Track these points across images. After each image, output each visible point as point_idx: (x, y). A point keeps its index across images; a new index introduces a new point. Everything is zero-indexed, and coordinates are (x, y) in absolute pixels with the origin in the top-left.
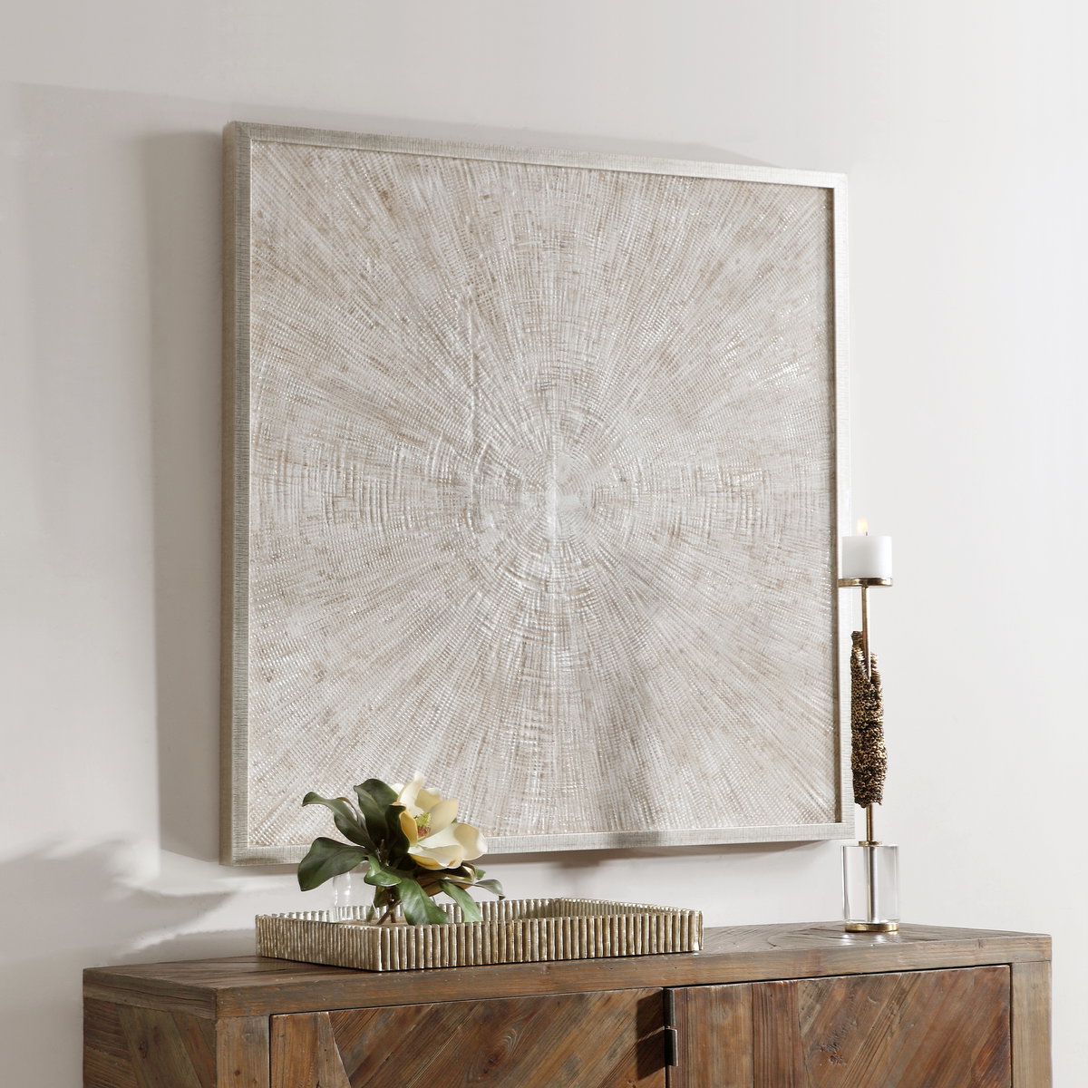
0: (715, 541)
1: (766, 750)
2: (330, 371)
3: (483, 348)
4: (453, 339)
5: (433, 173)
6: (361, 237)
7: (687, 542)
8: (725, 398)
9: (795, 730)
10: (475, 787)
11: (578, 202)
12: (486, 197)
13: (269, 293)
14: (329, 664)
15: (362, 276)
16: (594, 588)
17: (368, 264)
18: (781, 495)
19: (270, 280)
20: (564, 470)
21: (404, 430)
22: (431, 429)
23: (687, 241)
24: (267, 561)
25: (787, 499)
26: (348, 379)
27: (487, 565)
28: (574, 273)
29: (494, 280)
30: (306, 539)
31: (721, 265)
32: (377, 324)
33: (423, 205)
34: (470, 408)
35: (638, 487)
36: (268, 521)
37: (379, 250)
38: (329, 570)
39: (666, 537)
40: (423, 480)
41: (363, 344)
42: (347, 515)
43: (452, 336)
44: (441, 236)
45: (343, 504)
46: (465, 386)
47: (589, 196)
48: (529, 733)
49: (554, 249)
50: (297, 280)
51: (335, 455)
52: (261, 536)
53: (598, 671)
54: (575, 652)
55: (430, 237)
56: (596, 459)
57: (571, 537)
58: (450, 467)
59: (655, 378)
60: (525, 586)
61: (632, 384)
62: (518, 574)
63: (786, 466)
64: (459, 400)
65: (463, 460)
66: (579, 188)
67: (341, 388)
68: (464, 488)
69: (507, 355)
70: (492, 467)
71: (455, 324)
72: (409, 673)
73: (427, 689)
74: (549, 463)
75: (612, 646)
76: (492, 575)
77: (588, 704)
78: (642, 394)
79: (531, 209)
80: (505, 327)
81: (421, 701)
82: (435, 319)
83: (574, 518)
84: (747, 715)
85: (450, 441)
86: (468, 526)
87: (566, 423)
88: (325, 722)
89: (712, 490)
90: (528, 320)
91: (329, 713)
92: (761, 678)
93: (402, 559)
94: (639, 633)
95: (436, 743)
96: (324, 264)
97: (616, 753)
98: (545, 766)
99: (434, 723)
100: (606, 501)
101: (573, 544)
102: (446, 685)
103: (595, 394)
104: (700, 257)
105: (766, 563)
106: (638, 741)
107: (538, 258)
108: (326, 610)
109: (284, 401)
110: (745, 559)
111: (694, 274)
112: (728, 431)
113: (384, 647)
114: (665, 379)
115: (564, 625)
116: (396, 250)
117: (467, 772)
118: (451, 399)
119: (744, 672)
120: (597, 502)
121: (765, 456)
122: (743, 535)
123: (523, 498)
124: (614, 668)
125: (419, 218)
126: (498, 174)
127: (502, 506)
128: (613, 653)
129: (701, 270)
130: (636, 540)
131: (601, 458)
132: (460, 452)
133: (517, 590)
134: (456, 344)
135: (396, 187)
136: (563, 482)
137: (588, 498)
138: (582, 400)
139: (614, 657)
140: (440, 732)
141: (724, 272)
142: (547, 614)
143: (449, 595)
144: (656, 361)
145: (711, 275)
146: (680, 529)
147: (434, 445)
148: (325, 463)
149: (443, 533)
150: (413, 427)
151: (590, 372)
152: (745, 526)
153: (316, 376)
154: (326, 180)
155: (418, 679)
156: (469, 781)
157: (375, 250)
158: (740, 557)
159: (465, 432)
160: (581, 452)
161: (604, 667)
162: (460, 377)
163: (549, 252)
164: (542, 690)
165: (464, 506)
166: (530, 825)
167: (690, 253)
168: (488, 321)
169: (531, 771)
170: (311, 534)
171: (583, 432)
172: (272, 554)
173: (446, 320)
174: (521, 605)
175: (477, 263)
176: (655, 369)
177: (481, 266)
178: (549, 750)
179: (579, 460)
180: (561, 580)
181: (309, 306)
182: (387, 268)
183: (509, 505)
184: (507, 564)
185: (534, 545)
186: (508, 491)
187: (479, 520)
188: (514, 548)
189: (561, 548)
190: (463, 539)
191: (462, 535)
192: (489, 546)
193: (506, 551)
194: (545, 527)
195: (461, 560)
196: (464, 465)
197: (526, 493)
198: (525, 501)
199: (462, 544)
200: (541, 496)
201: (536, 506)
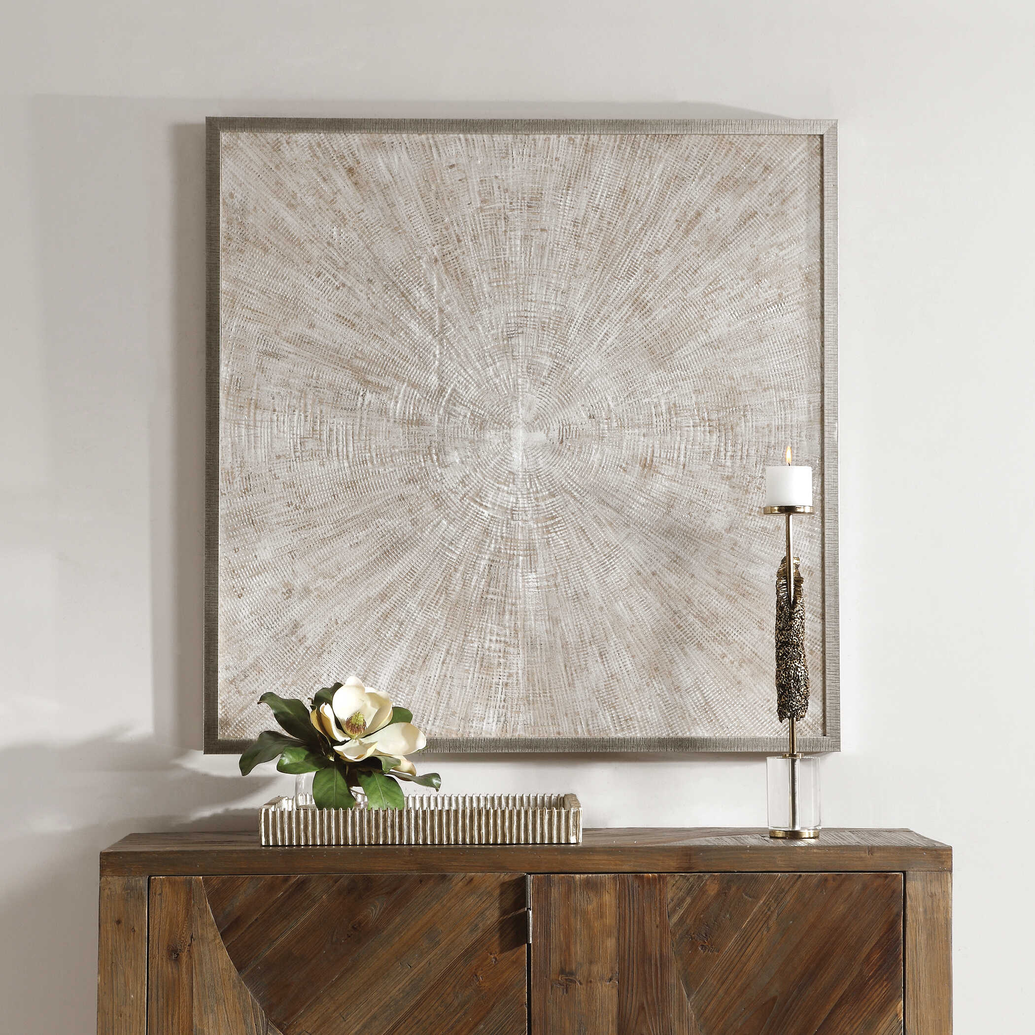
0: (690, 471)
1: (745, 666)
2: (298, 327)
3: (448, 302)
4: (418, 295)
5: (399, 148)
6: (327, 210)
7: (660, 473)
8: (703, 338)
10: (439, 693)
11: (546, 165)
12: (452, 166)
13: (239, 263)
14: (298, 583)
15: (329, 243)
16: (562, 516)
17: (335, 233)
18: (763, 428)
19: (241, 251)
20: (530, 409)
21: (369, 378)
22: (396, 376)
23: (662, 195)
24: (238, 494)
25: (770, 431)
26: (315, 334)
27: (452, 496)
28: (542, 230)
29: (459, 241)
30: (275, 475)
31: (699, 214)
32: (344, 285)
33: (388, 177)
34: (435, 356)
35: (607, 424)
36: (239, 460)
37: (345, 220)
38: (297, 502)
39: (638, 468)
41: (330, 303)
42: (314, 454)
43: (419, 293)
44: (406, 204)
45: (310, 445)
46: (430, 337)
47: (557, 159)
48: (495, 646)
49: (521, 209)
50: (266, 250)
51: (302, 401)
52: (232, 473)
53: (566, 591)
54: (542, 574)
55: (395, 205)
56: (563, 399)
57: (537, 470)
58: (414, 409)
59: (627, 322)
60: (491, 514)
61: (602, 329)
62: (484, 504)
63: (769, 400)
64: (424, 349)
65: (428, 403)
66: (548, 152)
67: (308, 343)
68: (429, 428)
69: (472, 307)
70: (456, 408)
71: (420, 282)
72: (374, 592)
73: (392, 605)
74: (514, 404)
75: (580, 568)
76: (457, 505)
77: (555, 621)
78: (613, 337)
79: (497, 174)
80: (471, 282)
81: (386, 616)
82: (401, 278)
83: (541, 453)
84: (725, 633)
85: (414, 386)
86: (433, 461)
87: (532, 366)
88: (293, 633)
89: (688, 425)
90: (494, 275)
91: (296, 626)
92: (740, 600)
93: (368, 491)
94: (609, 557)
95: (401, 654)
96: (292, 235)
97: (583, 666)
98: (510, 675)
99: (398, 636)
100: (574, 437)
101: (540, 476)
102: (410, 603)
103: (563, 340)
104: (676, 208)
105: (747, 491)
106: (607, 655)
107: (505, 218)
108: (293, 536)
109: (253, 355)
110: (724, 488)
111: (669, 224)
112: (705, 369)
113: (350, 569)
114: (637, 323)
115: (530, 549)
116: (362, 220)
117: (432, 680)
118: (416, 348)
119: (721, 593)
120: (564, 438)
121: (746, 392)
122: (721, 466)
123: (488, 436)
124: (582, 589)
125: (384, 189)
126: (464, 145)
127: (467, 443)
128: (581, 576)
129: (677, 221)
130: (605, 472)
131: (569, 398)
132: (425, 396)
133: (483, 518)
134: (422, 299)
135: (361, 164)
136: (529, 421)
137: (555, 434)
138: (549, 346)
139: (582, 579)
140: (404, 644)
141: (703, 220)
142: (514, 540)
143: (414, 522)
144: (628, 307)
145: (689, 224)
146: (652, 461)
147: (399, 390)
148: (293, 408)
149: (408, 468)
150: (378, 375)
151: (558, 319)
152: (724, 458)
153: (285, 333)
154: (294, 162)
155: (383, 597)
156: (433, 687)
157: (341, 220)
158: (718, 486)
159: (430, 378)
160: (548, 393)
161: (572, 588)
162: (425, 329)
163: (516, 212)
164: (508, 607)
165: (428, 444)
166: (494, 728)
167: (665, 205)
168: (454, 278)
169: (496, 680)
170: (279, 471)
171: (549, 374)
172: (242, 488)
173: (411, 279)
174: (486, 532)
175: (442, 227)
176: (628, 315)
177: (447, 229)
178: (514, 662)
179: (546, 400)
180: (527, 509)
181: (277, 273)
182: (354, 235)
183: (474, 442)
184: (473, 495)
185: (500, 478)
186: (473, 429)
187: (443, 456)
188: (480, 481)
189: (528, 480)
190: (427, 473)
191: (426, 470)
192: (453, 479)
193: (472, 483)
194: (511, 461)
195: (426, 492)
196: (429, 407)
197: (491, 431)
198: (490, 439)
199: (427, 477)
200: (506, 433)
201: (501, 442)
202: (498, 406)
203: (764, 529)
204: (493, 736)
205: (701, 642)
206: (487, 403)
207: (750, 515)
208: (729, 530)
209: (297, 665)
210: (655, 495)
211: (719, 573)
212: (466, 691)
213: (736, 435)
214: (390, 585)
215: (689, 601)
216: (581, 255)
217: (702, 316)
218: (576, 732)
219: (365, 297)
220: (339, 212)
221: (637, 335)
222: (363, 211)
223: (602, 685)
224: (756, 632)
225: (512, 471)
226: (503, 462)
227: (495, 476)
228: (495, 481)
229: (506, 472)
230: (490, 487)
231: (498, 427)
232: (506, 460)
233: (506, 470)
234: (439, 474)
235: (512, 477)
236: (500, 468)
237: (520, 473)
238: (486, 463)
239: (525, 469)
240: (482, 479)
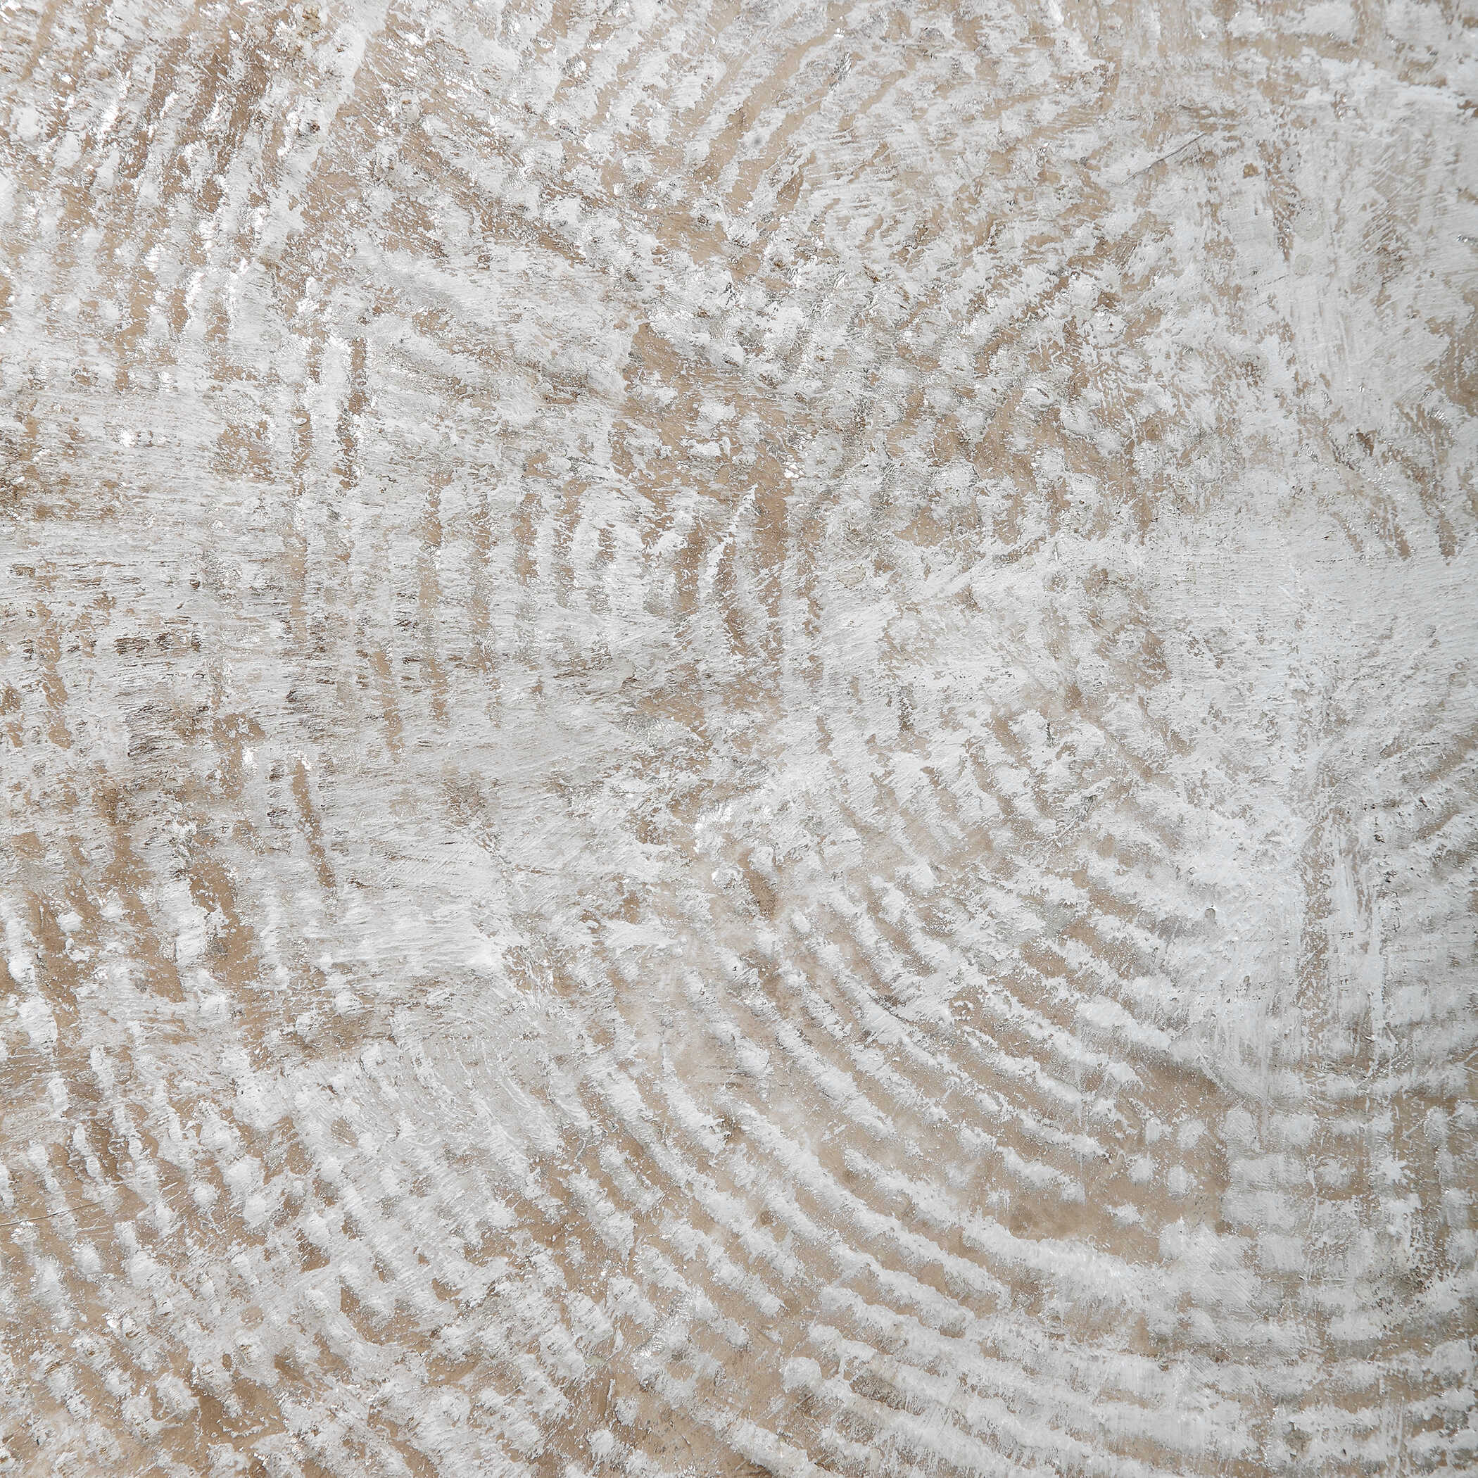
183: (692, 714)
184: (709, 1388)
185: (1031, 1147)
186: (671, 541)
187: (310, 899)
188: (781, 1202)
189: (1391, 1168)
190: (103, 1135)
191: (86, 1092)
192: (449, 1187)
193: (682, 1232)
194: (1168, 929)
195: (89, 1380)
196: (87, 276)
197: (910, 553)
198: (893, 650)
199: (104, 1193)
200: (1100, 580)
201: (1036, 696)
202: (988, 235)
225: (1189, 1050)
226: (1076, 954)
227: (973, 1137)
228: (975, 1199)
229: (1122, 1072)
230: (928, 1273)
231: (993, 502)
232: (1108, 925)
233: (1113, 1043)
234: (251, 1138)
235: (1191, 1131)
236: (1039, 1028)
237: (1293, 1083)
238: (862, 961)
239: (1359, 1027)
240: (824, 1183)
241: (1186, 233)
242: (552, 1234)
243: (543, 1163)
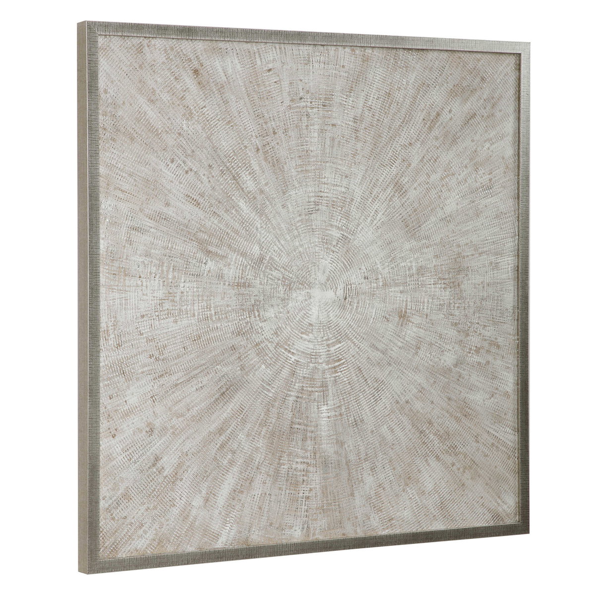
0: (431, 320)
1: (466, 471)
2: (158, 206)
3: (266, 184)
4: (245, 178)
5: (231, 54)
6: (179, 105)
7: (411, 322)
8: (440, 214)
9: (487, 456)
10: (260, 508)
11: (336, 72)
12: (270, 70)
13: (113, 150)
14: (157, 423)
15: (179, 134)
16: (346, 358)
17: (184, 125)
18: (479, 285)
19: (114, 140)
20: (324, 272)
21: (210, 248)
22: (230, 246)
23: (415, 98)
24: (112, 349)
25: (483, 287)
26: (170, 212)
27: (269, 345)
28: (333, 125)
29: (275, 133)
30: (140, 331)
31: (438, 115)
32: (191, 170)
33: (224, 78)
34: (257, 229)
35: (376, 283)
36: (113, 319)
37: (192, 114)
38: (156, 354)
39: (397, 319)
40: (224, 284)
41: (182, 186)
42: (169, 314)
43: (245, 177)
44: (237, 102)
45: (167, 305)
46: (254, 213)
47: (343, 66)
48: (300, 467)
49: (318, 108)
50: (132, 139)
51: (160, 269)
52: (108, 331)
53: (348, 419)
54: (331, 406)
55: (228, 102)
56: (346, 264)
57: (329, 322)
58: (242, 274)
59: (390, 201)
60: (297, 359)
61: (374, 207)
62: (292, 351)
63: (483, 263)
64: (249, 224)
65: (252, 268)
66: (337, 61)
67: (165, 219)
68: (253, 289)
69: (284, 188)
70: (273, 273)
71: (247, 167)
72: (213, 427)
73: (227, 438)
74: (313, 268)
75: (357, 400)
76: (273, 352)
77: (341, 444)
78: (381, 213)
79: (302, 78)
80: (283, 168)
81: (222, 446)
82: (233, 164)
83: (331, 308)
84: (454, 446)
85: (244, 254)
86: (255, 317)
87: (326, 238)
88: (154, 465)
89: (430, 283)
90: (299, 162)
91: (157, 459)
92: (464, 420)
93: (209, 344)
94: (377, 390)
95: (233, 478)
96: (152, 126)
97: (360, 479)
98: (311, 490)
99: (232, 463)
100: (354, 294)
101: (331, 327)
102: (240, 435)
103: (347, 216)
104: (423, 109)
105: (468, 335)
106: (376, 469)
107: (307, 115)
108: (154, 383)
109: (124, 230)
110: (452, 333)
111: (419, 122)
112: (442, 239)
113: (196, 408)
114: (397, 202)
115: (324, 386)
116: (204, 114)
117: (256, 497)
118: (244, 223)
119: (451, 415)
120: (347, 296)
121: (468, 256)
122: (451, 315)
123: (294, 295)
124: (359, 417)
125: (221, 88)
126: (278, 52)
127: (279, 301)
128: (358, 406)
129: (424, 119)
130: (375, 322)
131: (350, 263)
132: (250, 262)
133: (291, 362)
134: (248, 182)
135: (204, 66)
136: (323, 282)
137: (340, 292)
138: (337, 220)
139: (359, 408)
140: (235, 469)
141: (441, 119)
142: (312, 379)
143: (242, 368)
144: (390, 189)
145: (431, 123)
146: (406, 312)
147: (232, 258)
148: (154, 275)
149: (238, 323)
150: (217, 246)
151: (343, 199)
152: (453, 308)
153: (147, 211)
154: (153, 63)
155: (221, 431)
156: (257, 503)
157: (189, 115)
158: (449, 331)
159: (254, 248)
160: (336, 259)
161: (352, 416)
162: (250, 207)
163: (315, 110)
164: (309, 434)
165: (253, 302)
166: (300, 533)
167: (416, 107)
168: (271, 165)
169: (301, 495)
170: (143, 328)
171: (337, 244)
172: (115, 344)
173: (240, 165)
174: (293, 373)
175: (263, 121)
176: (390, 195)
177: (266, 123)
178: (313, 479)
179: (335, 265)
180: (321, 354)
181: (141, 159)
182: (199, 127)
183: (284, 300)
184: (284, 344)
185: (302, 329)
186: (284, 290)
187: (263, 312)
188: (288, 332)
189: (322, 330)
190: (252, 327)
191: (251, 324)
192: (270, 331)
193: (283, 334)
194: (310, 315)
195: (250, 342)
196: (253, 272)
197: (297, 291)
198: (296, 297)
199: (252, 330)
200: (308, 293)
201: (304, 300)
202: (302, 270)
203: (479, 363)
204: (299, 541)
205: (439, 454)
206: (294, 268)
207: (470, 353)
208: (456, 365)
209: (157, 492)
210: (408, 340)
211: (449, 399)
212: (280, 505)
213: (461, 291)
214: (226, 422)
215: (430, 423)
216: (359, 145)
217: (439, 196)
218: (356, 531)
219: (207, 180)
220: (188, 107)
221: (397, 211)
222: (205, 107)
223: (373, 493)
224: (474, 444)
225: (311, 323)
226: (305, 316)
227: (299, 328)
228: (299, 332)
229: (308, 324)
230: (296, 337)
231: (302, 287)
232: (307, 315)
233: (307, 322)
234: (260, 327)
235: (311, 328)
236: (303, 321)
237: (317, 325)
238: (294, 317)
239: (321, 321)
240: (290, 330)
241: (313, 270)
242: (275, 334)
243: (275, 329)
